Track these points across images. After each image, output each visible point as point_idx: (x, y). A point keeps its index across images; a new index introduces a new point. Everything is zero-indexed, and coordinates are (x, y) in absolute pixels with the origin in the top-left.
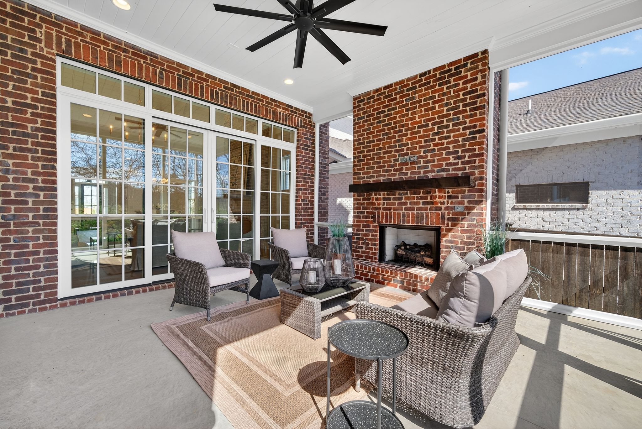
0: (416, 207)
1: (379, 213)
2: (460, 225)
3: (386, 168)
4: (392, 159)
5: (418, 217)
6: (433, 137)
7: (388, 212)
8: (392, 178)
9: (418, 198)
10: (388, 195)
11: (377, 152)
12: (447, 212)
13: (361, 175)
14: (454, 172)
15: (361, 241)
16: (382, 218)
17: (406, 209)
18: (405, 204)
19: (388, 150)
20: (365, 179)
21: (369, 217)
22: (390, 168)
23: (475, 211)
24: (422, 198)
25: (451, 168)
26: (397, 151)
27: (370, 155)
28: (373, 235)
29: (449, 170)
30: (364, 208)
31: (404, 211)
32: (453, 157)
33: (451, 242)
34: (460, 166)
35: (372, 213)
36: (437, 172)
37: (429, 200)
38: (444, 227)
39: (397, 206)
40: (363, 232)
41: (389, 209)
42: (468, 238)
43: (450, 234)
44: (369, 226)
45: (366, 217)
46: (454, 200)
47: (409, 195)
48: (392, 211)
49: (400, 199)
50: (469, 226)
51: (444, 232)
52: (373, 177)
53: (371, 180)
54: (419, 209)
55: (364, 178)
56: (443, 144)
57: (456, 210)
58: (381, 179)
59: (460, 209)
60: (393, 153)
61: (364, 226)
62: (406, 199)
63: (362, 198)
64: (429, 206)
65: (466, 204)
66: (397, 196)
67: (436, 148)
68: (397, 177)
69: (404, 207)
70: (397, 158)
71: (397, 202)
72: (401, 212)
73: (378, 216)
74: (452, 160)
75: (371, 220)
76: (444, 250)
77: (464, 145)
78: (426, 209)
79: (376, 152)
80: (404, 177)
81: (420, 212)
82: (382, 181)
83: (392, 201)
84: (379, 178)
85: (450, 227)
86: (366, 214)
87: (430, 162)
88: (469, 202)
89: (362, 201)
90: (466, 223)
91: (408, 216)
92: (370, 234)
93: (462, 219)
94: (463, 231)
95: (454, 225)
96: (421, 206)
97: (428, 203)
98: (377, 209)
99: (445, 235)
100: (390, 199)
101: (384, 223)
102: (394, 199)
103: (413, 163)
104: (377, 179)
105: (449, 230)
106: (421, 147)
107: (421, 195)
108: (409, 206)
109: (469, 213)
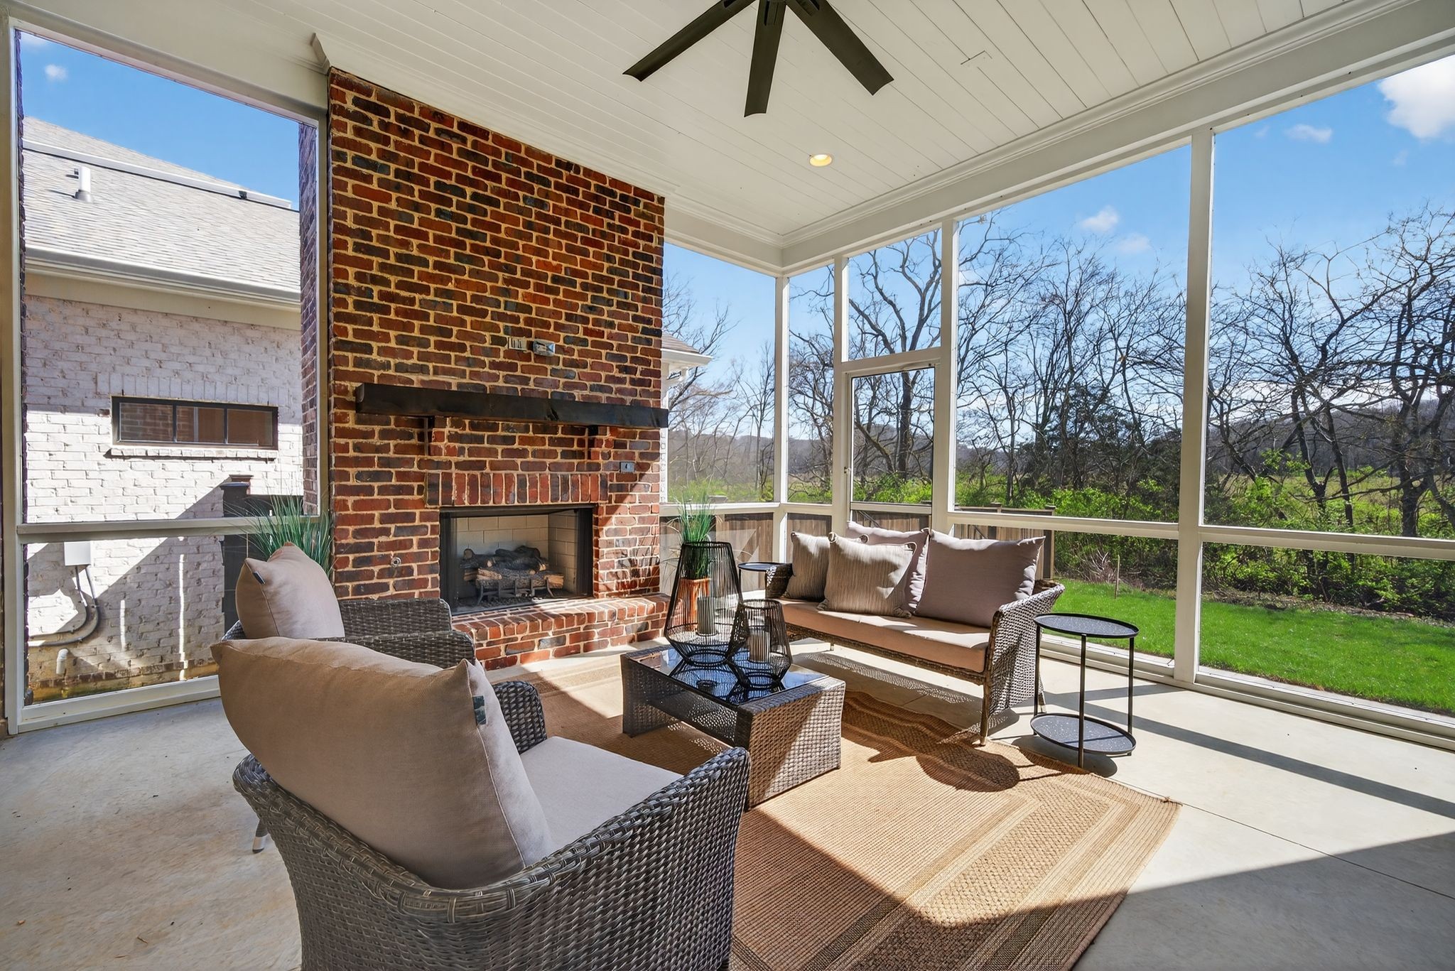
0: (548, 461)
1: (447, 477)
2: (629, 498)
3: (467, 354)
4: (488, 335)
5: (555, 486)
6: (583, 314)
7: (478, 473)
8: (488, 384)
9: (553, 442)
10: (473, 427)
11: (438, 299)
12: (608, 473)
13: (374, 356)
14: (618, 396)
15: (376, 569)
16: (461, 490)
17: (527, 466)
18: (522, 453)
19: (474, 305)
20: (391, 372)
21: (409, 490)
22: (482, 358)
23: (649, 472)
24: (560, 442)
25: (614, 386)
26: (501, 317)
27: (412, 302)
28: (423, 544)
29: (610, 390)
30: (386, 462)
31: (520, 472)
32: (617, 367)
33: (616, 532)
34: (628, 386)
35: (420, 477)
36: (592, 390)
37: (575, 447)
38: (603, 504)
39: (500, 458)
40: (383, 539)
41: (481, 465)
42: (642, 520)
43: (614, 516)
44: (411, 517)
45: (398, 490)
46: (620, 451)
47: (531, 434)
48: (487, 470)
49: (509, 440)
50: (643, 498)
51: (605, 515)
52: (423, 370)
53: (416, 379)
54: (555, 467)
55: (387, 366)
56: (601, 334)
57: (624, 470)
58: (454, 382)
59: (630, 468)
60: (488, 319)
61: (386, 519)
62: (524, 441)
63: (377, 428)
64: (576, 461)
65: (637, 459)
66: (500, 433)
67: (590, 339)
68: (501, 383)
69: (519, 461)
70: (502, 334)
71: (500, 448)
72: (515, 473)
73: (447, 487)
74: (616, 373)
75: (416, 497)
76: (606, 550)
77: (634, 349)
78: (570, 467)
79: (431, 297)
80: (519, 387)
81: (559, 473)
82: (454, 388)
83: (486, 445)
84: (441, 378)
85: (613, 504)
86: (394, 482)
87: (577, 366)
88: (642, 455)
89: (376, 441)
90: (636, 494)
91: (534, 484)
92: (415, 539)
93: (632, 487)
94: (633, 511)
95: (621, 499)
96: (559, 459)
97: (574, 455)
98: (438, 465)
99: (606, 520)
100: (480, 440)
101: (467, 504)
102: (492, 440)
103: (539, 358)
104: (435, 378)
105: (612, 510)
106: (559, 327)
107: (560, 435)
108: (530, 459)
109: (641, 476)
